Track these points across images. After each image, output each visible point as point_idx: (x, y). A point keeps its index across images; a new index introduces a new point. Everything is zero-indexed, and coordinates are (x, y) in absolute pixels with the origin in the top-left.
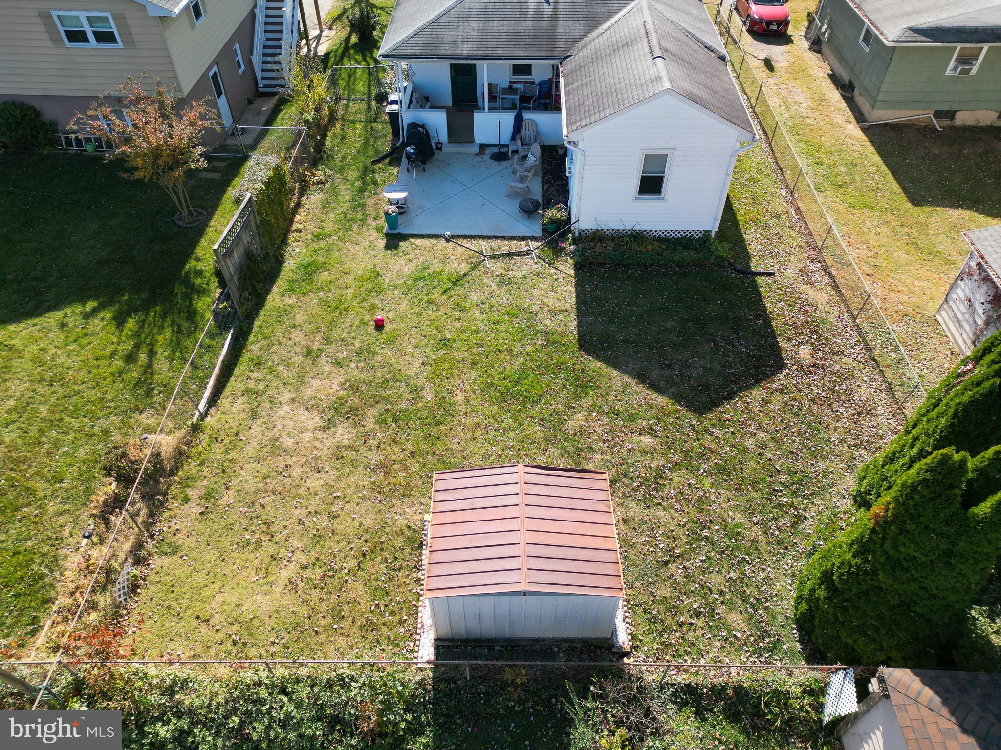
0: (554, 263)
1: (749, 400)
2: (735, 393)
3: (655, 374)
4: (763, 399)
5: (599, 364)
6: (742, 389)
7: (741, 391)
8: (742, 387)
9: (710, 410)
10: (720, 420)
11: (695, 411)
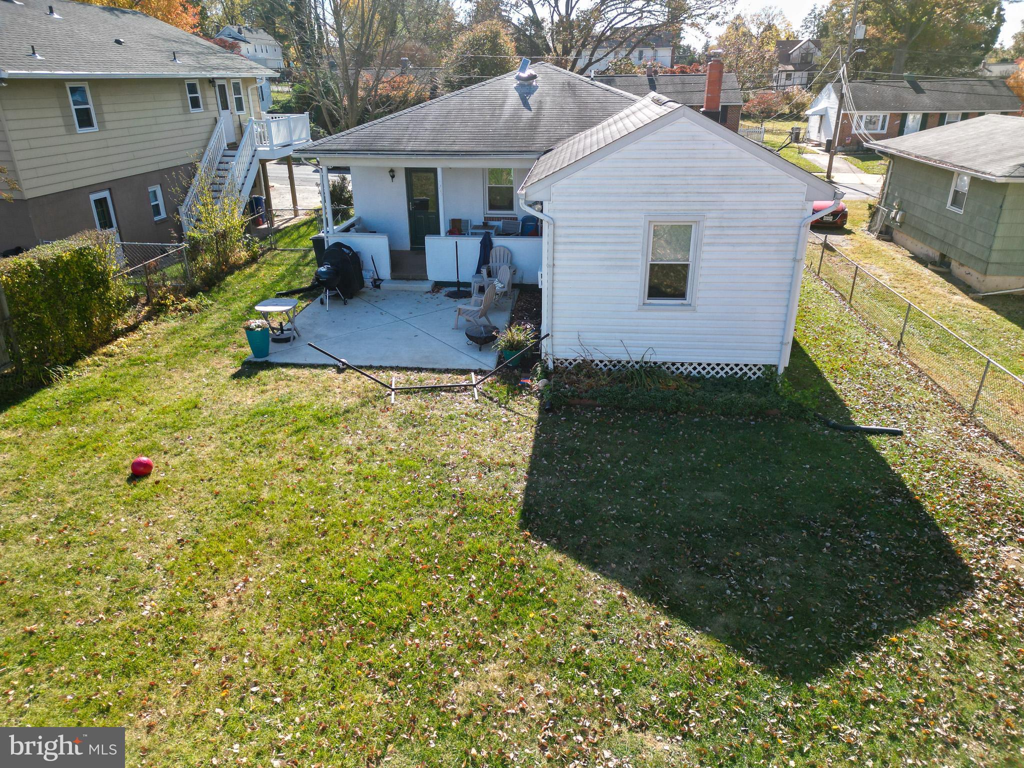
0: (507, 402)
1: (916, 654)
2: (876, 634)
3: (683, 583)
4: (948, 651)
5: (559, 558)
6: (891, 627)
7: (890, 631)
8: (891, 622)
9: (820, 671)
10: (852, 699)
11: (783, 673)
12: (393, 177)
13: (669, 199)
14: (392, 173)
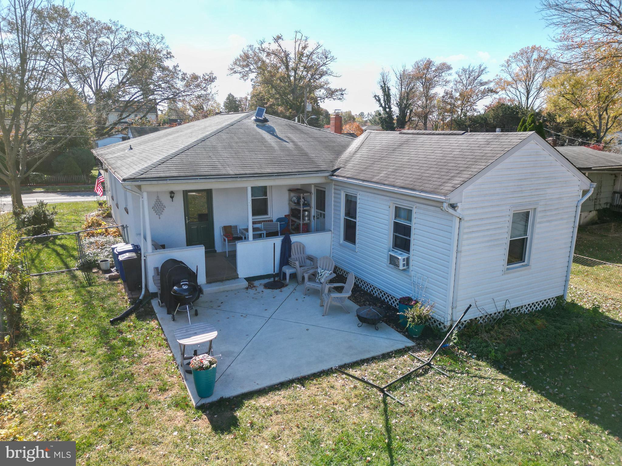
12: (172, 197)
13: (523, 195)
14: (172, 194)
